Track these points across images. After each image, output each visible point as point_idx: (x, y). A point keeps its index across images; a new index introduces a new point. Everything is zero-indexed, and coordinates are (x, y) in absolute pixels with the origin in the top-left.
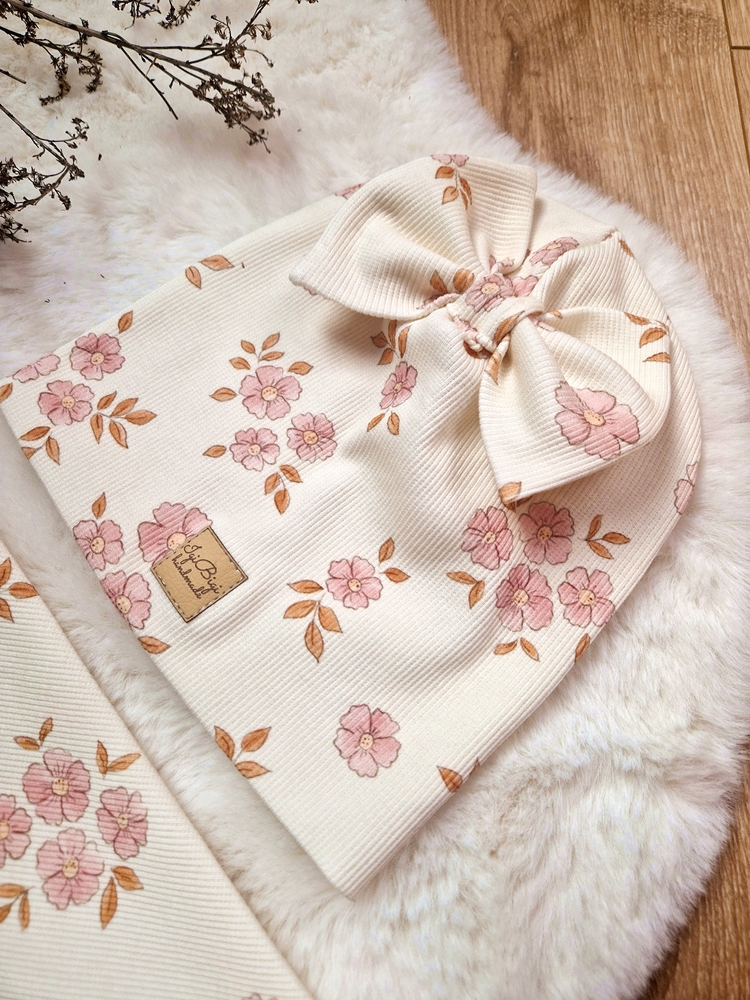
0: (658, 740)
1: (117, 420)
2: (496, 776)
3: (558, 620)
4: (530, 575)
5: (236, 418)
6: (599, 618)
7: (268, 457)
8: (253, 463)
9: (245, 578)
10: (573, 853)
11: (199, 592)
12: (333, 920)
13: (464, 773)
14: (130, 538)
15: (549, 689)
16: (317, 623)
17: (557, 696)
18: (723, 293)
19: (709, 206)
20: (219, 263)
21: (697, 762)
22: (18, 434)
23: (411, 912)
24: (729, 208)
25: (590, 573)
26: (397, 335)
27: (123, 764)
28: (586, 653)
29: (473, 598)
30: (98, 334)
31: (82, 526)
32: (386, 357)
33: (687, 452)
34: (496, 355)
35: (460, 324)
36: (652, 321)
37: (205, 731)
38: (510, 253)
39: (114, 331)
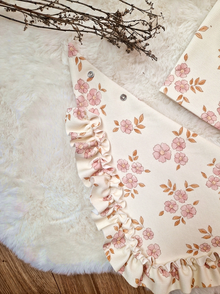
1: (197, 86)
14: (216, 113)
20: (205, 29)
22: (175, 100)
30: (180, 64)
31: (203, 115)
39: (184, 61)
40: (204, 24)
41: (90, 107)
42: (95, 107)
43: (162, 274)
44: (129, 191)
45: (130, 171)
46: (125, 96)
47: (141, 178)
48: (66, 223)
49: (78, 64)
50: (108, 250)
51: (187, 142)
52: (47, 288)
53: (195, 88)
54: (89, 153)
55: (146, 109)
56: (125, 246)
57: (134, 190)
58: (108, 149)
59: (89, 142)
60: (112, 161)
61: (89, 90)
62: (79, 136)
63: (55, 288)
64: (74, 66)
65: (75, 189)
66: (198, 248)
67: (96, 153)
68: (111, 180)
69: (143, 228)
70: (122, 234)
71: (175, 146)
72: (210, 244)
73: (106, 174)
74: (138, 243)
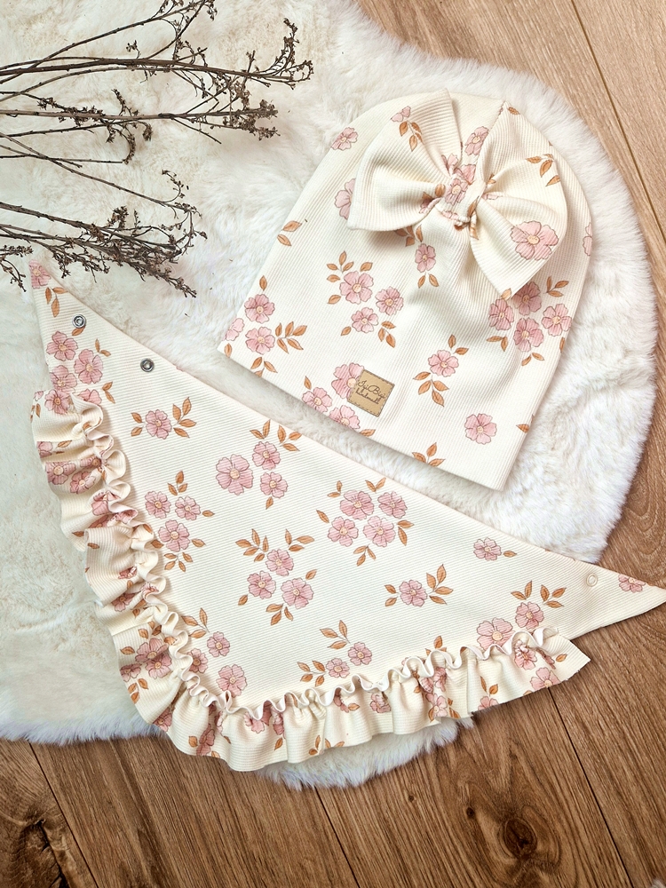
0: (611, 369)
1: (290, 338)
2: (543, 418)
3: (547, 338)
4: (526, 321)
5: (346, 310)
6: (565, 327)
7: (374, 322)
8: (367, 328)
9: (393, 385)
10: (588, 433)
11: (376, 401)
12: (496, 503)
13: (529, 423)
14: (331, 392)
15: (553, 371)
16: (436, 390)
17: (558, 370)
18: (576, 93)
19: (549, 31)
20: (293, 226)
21: (631, 370)
22: (249, 368)
23: (527, 487)
24: (562, 27)
25: (554, 307)
26: (415, 232)
27: (381, 484)
28: (565, 346)
29: (504, 346)
30: (253, 297)
31: (305, 396)
32: (409, 242)
33: (584, 220)
34: (472, 226)
35: (447, 214)
36: (543, 157)
37: (406, 457)
38: (452, 150)
39: (260, 291)
40: (292, 217)
41: (81, 387)
42: (91, 387)
43: (251, 727)
44: (175, 556)
45: (172, 515)
46: (152, 365)
47: (196, 528)
48: (49, 632)
49: (51, 302)
50: (132, 681)
51: (282, 450)
52: (21, 782)
53: (286, 343)
54: (82, 481)
55: (196, 388)
56: (171, 672)
57: (184, 554)
58: (121, 472)
59: (78, 461)
60: (132, 495)
61: (78, 352)
62: (55, 448)
63: (39, 779)
64: (44, 307)
65: (63, 557)
66: (324, 670)
67: (96, 482)
68: (135, 536)
69: (208, 634)
70: (158, 646)
71: (259, 459)
72: (346, 659)
73: (122, 524)
74: (197, 665)
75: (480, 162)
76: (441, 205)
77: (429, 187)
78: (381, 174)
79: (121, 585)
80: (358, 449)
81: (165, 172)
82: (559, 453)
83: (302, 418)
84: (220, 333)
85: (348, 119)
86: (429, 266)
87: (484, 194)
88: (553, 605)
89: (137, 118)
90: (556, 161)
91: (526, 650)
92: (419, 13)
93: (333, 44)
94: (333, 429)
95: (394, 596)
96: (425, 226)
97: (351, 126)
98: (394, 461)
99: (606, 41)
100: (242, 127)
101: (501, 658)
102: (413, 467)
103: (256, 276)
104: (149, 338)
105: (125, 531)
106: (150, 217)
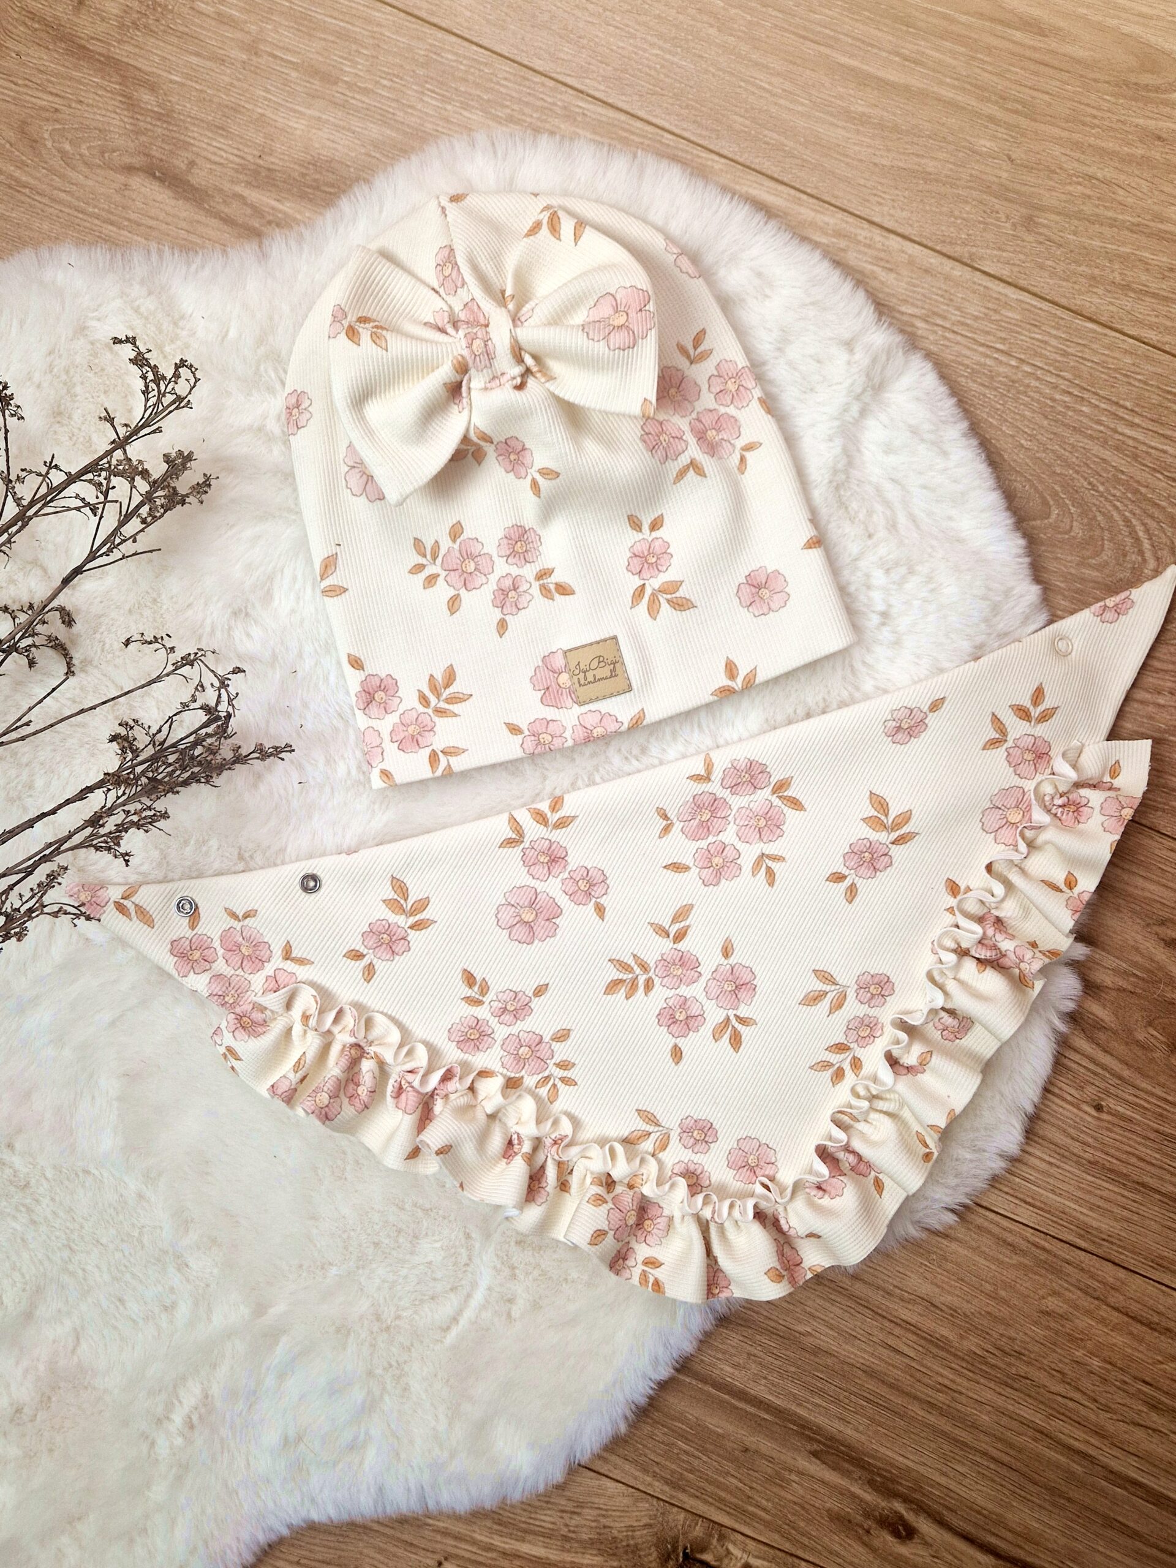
0: (849, 381)
1: (444, 696)
2: (824, 512)
3: (742, 416)
4: (698, 420)
5: (479, 601)
6: (750, 383)
7: (524, 587)
8: (523, 601)
9: (615, 638)
10: (893, 480)
11: (613, 674)
12: (864, 663)
13: (813, 532)
14: (550, 713)
15: (784, 446)
16: (669, 596)
17: (790, 440)
18: (508, 111)
19: (414, 71)
20: (329, 564)
21: (874, 361)
22: (429, 775)
23: (883, 608)
24: (422, 53)
25: (716, 373)
26: (475, 440)
27: (709, 766)
28: (770, 404)
29: (700, 471)
30: (359, 689)
31: (525, 746)
32: (478, 456)
33: (656, 242)
34: (535, 369)
35: (493, 384)
36: (541, 216)
37: (708, 706)
38: (431, 307)
39: (360, 676)
40: (319, 555)
41: (258, 981)
42: (269, 969)
43: (826, 1196)
44: (548, 1078)
45: (501, 1032)
46: (314, 878)
47: (542, 1021)
48: (484, 1307)
49: (133, 913)
50: (637, 1272)
51: (557, 835)
52: (617, 1525)
53: (446, 706)
54: (360, 1090)
55: (390, 856)
56: (671, 1219)
57: (557, 1065)
58: (395, 1036)
59: (334, 1068)
60: (433, 1052)
61: (216, 944)
62: (294, 1078)
63: (637, 1500)
64: (129, 928)
65: (421, 1202)
66: (849, 1049)
67: (377, 1074)
68: (480, 1098)
69: (672, 1133)
70: (628, 1199)
71: (539, 870)
72: (862, 1010)
73: (452, 1097)
74: (695, 1182)
75: (475, 289)
76: (476, 382)
77: (445, 372)
78: (374, 410)
79: (517, 1170)
80: (644, 750)
81: (127, 643)
82: (882, 533)
83: (545, 778)
84: (359, 768)
85: (278, 386)
86: (527, 461)
87: (514, 321)
88: (1045, 717)
89: (38, 611)
90: (560, 207)
91: (1064, 799)
92: (247, 193)
93: (182, 317)
94: (594, 755)
95: (847, 882)
96: (480, 421)
97: (288, 390)
98: (700, 726)
99: (488, 21)
100: (167, 509)
101: (1043, 837)
102: (728, 711)
103: (339, 663)
104: (283, 850)
105: (463, 1101)
106: (155, 710)
